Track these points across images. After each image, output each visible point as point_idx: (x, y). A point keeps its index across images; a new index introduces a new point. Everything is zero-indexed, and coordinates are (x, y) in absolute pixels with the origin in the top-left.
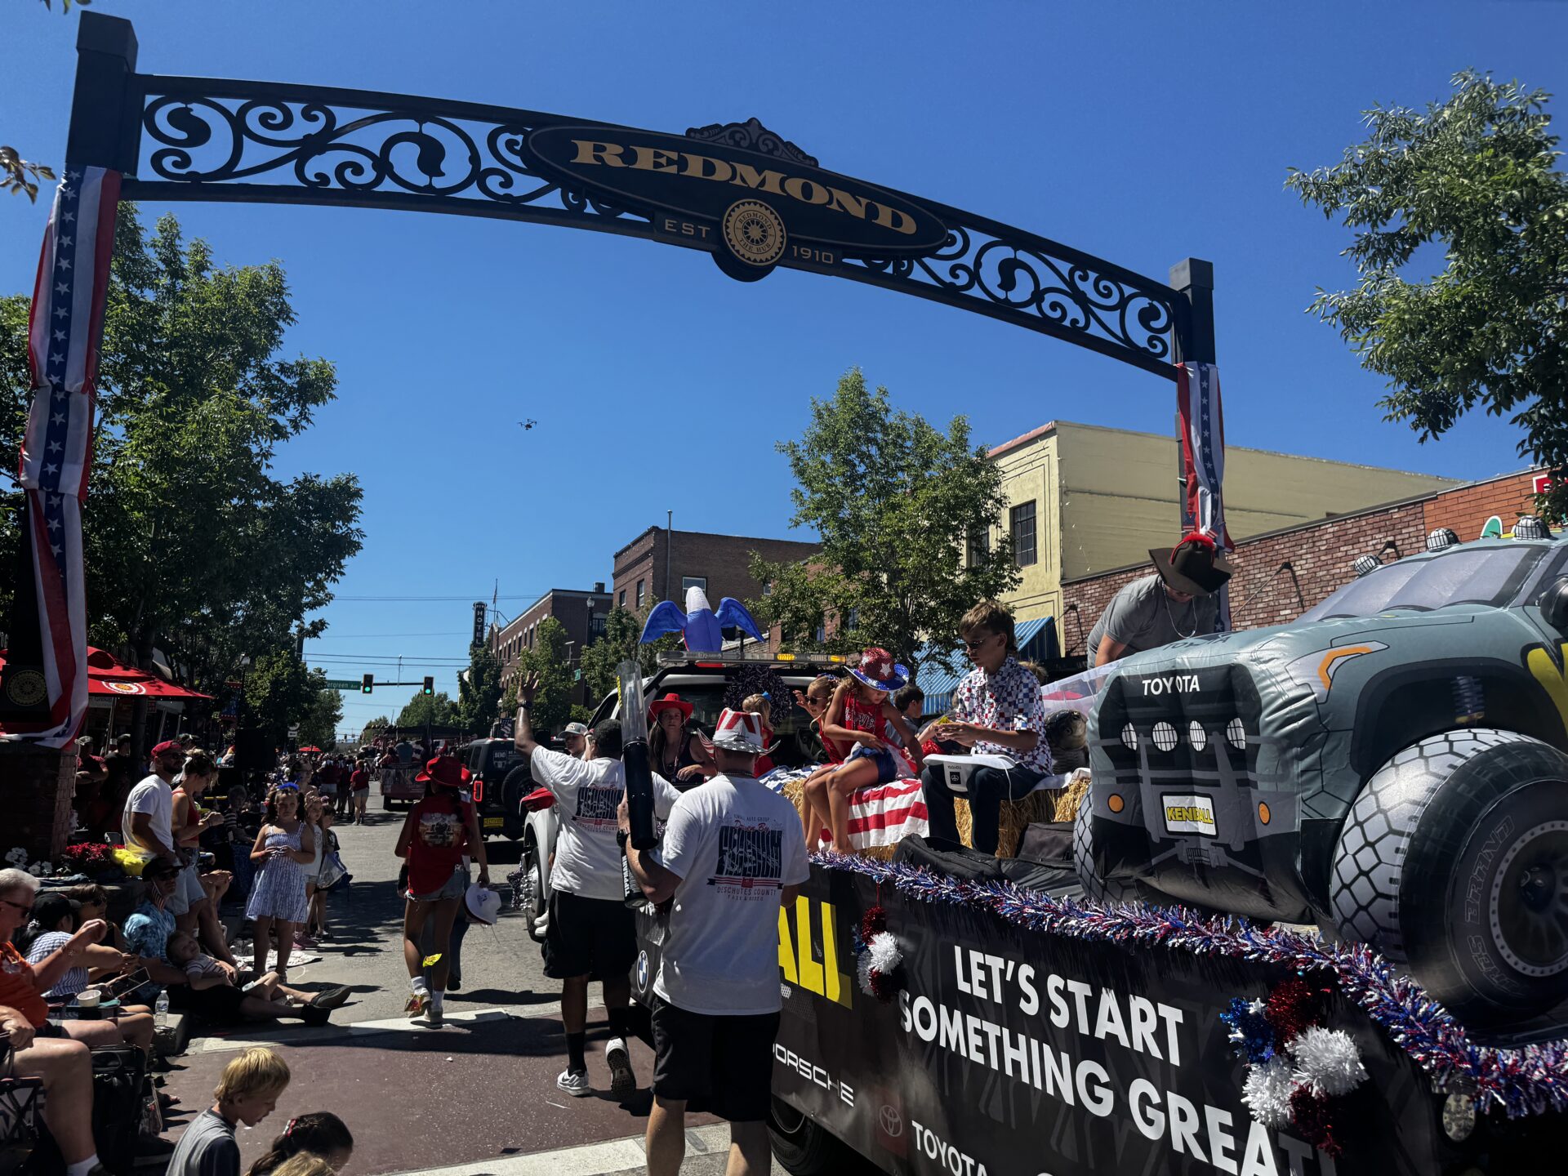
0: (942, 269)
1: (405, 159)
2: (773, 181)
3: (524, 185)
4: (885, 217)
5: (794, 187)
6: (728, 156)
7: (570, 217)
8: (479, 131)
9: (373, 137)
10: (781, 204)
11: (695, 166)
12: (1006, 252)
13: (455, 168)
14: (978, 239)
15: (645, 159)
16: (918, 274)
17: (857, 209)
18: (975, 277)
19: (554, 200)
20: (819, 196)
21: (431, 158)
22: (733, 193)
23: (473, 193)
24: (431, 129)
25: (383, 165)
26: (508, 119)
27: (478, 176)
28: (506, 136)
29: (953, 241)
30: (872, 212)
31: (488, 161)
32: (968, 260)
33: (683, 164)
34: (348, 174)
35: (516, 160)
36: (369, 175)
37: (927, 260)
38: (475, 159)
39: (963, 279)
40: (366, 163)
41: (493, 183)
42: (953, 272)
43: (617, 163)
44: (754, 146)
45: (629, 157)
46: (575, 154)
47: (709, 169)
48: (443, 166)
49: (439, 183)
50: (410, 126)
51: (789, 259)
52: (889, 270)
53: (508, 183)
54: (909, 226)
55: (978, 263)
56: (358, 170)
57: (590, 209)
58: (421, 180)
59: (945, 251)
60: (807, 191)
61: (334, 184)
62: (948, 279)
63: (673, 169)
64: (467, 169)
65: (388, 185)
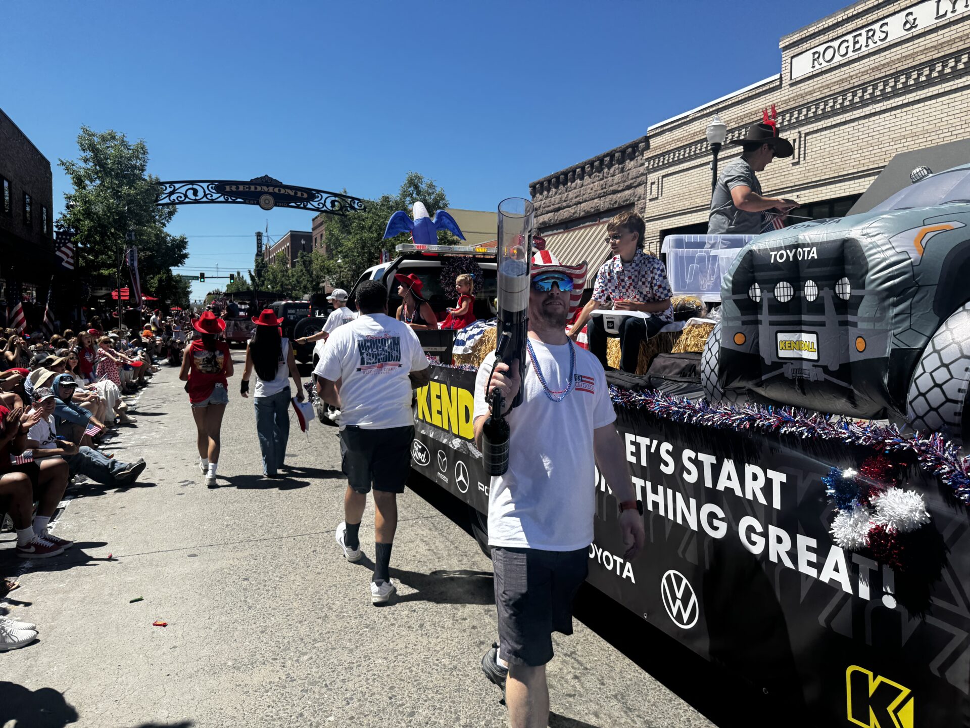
0: (316, 204)
1: (190, 194)
2: (271, 189)
3: (215, 196)
4: (299, 194)
5: (276, 190)
6: (260, 185)
7: (226, 202)
8: (205, 185)
9: (183, 190)
10: (273, 194)
11: (253, 188)
12: (333, 198)
13: (201, 194)
14: (325, 196)
15: (241, 188)
16: (309, 206)
17: (292, 193)
18: (324, 205)
19: (222, 199)
20: (283, 191)
21: (195, 192)
22: (261, 193)
23: (205, 199)
24: (195, 187)
25: (186, 196)
26: (212, 182)
27: (205, 195)
28: (211, 186)
29: (318, 197)
30: (296, 193)
31: (207, 192)
32: (322, 201)
33: (250, 188)
34: (179, 198)
35: (214, 191)
36: (183, 198)
37: (311, 202)
38: (204, 192)
39: (321, 206)
40: (182, 196)
41: (209, 196)
42: (318, 204)
43: (235, 190)
44: (266, 181)
45: (238, 188)
46: (225, 188)
47: (256, 188)
48: (198, 194)
49: (197, 198)
50: (190, 186)
52: (302, 206)
53: (212, 196)
54: (305, 196)
55: (325, 202)
57: (230, 200)
58: (193, 198)
59: (317, 200)
60: (279, 190)
61: (177, 201)
62: (317, 206)
63: (248, 190)
65: (187, 200)
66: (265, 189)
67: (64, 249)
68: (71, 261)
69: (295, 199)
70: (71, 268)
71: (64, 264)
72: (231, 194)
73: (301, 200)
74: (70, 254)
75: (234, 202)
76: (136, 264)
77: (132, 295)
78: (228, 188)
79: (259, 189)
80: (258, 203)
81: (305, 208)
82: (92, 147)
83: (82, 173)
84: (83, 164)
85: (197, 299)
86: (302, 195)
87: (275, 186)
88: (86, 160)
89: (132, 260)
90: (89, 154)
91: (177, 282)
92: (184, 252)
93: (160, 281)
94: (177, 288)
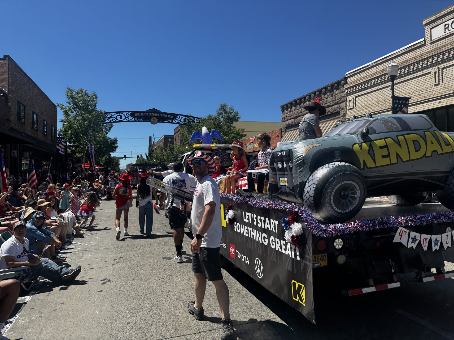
0: (177, 121)
1: (118, 118)
2: (156, 115)
3: (130, 118)
4: (169, 116)
5: (158, 115)
6: (151, 113)
7: (135, 121)
8: (125, 113)
9: (115, 116)
10: (157, 117)
11: (147, 114)
12: (185, 118)
13: (123, 118)
14: (181, 117)
15: (142, 114)
16: (174, 122)
17: (166, 116)
18: (181, 121)
19: (133, 120)
20: (161, 115)
21: (121, 117)
22: (152, 117)
23: (125, 120)
24: (121, 114)
25: (116, 119)
26: (128, 112)
27: (126, 118)
28: (128, 114)
29: (178, 117)
30: (168, 116)
31: (126, 117)
32: (180, 119)
33: (146, 114)
34: (113, 120)
35: (129, 116)
36: (115, 120)
37: (174, 120)
38: (125, 116)
39: (179, 121)
40: (115, 119)
41: (127, 119)
42: (178, 121)
43: (139, 115)
44: (154, 111)
45: (140, 114)
46: (135, 115)
47: (149, 114)
48: (122, 118)
49: (122, 120)
50: (119, 114)
51: (158, 122)
52: (170, 122)
53: (128, 118)
55: (181, 119)
56: (114, 119)
57: (137, 120)
58: (120, 119)
59: (177, 119)
60: (160, 115)
61: (112, 121)
62: (177, 122)
63: (145, 115)
64: (124, 118)
65: (117, 121)
66: (153, 114)
67: (60, 145)
68: (63, 150)
69: (167, 119)
70: (63, 154)
71: (60, 152)
72: (137, 117)
73: (170, 119)
74: (63, 147)
75: (139, 121)
76: (93, 151)
77: (91, 165)
78: (136, 115)
79: (150, 114)
80: (150, 121)
81: (172, 123)
82: (72, 97)
83: (68, 109)
84: (68, 105)
85: (123, 167)
86: (170, 117)
87: (158, 113)
88: (69, 103)
89: (91, 149)
90: (71, 100)
91: (113, 159)
92: (116, 145)
93: (106, 159)
94: (113, 162)
